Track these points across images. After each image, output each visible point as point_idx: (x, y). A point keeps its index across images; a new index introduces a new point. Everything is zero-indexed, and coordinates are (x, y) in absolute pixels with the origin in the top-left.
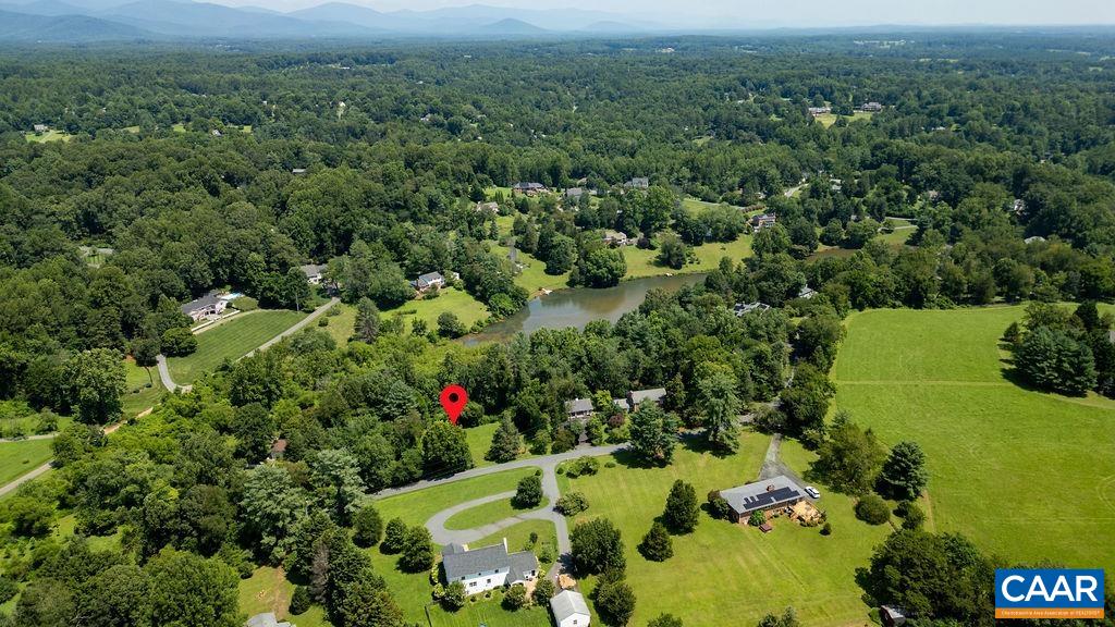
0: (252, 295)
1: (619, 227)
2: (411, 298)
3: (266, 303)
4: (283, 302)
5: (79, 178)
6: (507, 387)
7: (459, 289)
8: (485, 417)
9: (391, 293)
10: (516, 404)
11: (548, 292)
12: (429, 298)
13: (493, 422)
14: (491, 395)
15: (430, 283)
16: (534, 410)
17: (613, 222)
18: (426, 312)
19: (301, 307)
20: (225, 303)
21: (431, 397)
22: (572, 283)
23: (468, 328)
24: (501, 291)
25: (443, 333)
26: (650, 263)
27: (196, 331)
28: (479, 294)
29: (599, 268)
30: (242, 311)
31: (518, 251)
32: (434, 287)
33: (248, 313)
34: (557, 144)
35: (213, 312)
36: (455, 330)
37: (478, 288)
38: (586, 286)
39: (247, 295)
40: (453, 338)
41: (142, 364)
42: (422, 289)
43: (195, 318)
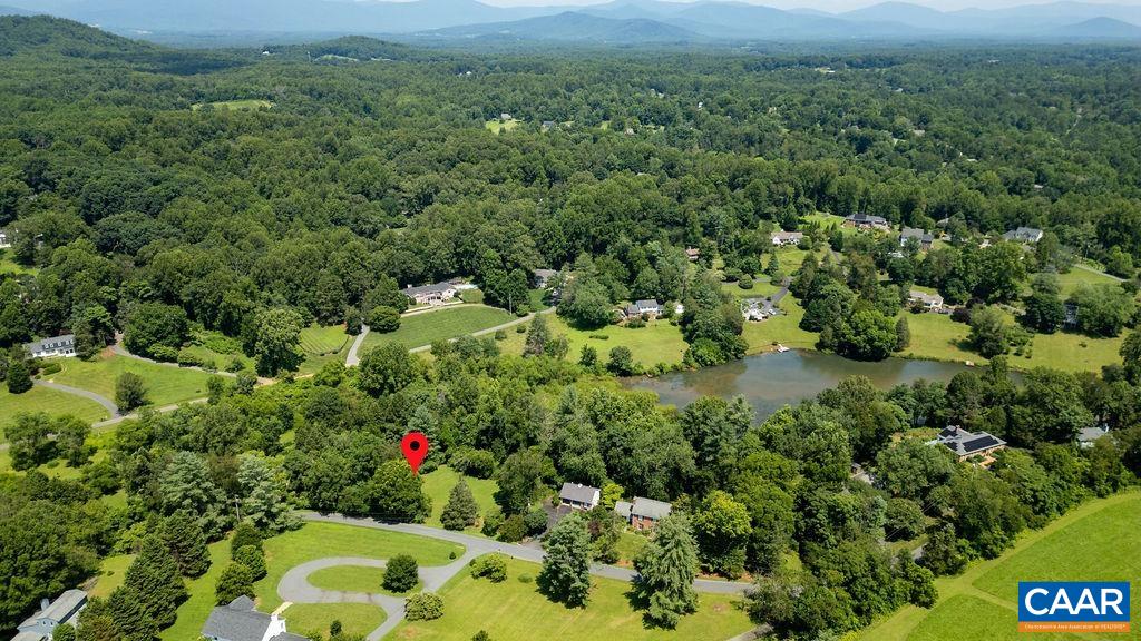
0: (482, 288)
1: (942, 288)
2: (614, 323)
3: (489, 300)
4: (502, 301)
5: (446, 162)
7: (672, 324)
9: (587, 314)
11: (782, 349)
12: (630, 327)
17: (936, 279)
19: (515, 309)
20: (453, 292)
22: (820, 345)
23: (643, 370)
24: (709, 337)
25: (611, 368)
26: (953, 343)
27: (411, 312)
28: (687, 333)
29: (858, 333)
30: (465, 302)
31: (790, 293)
32: (646, 316)
33: (468, 305)
34: (971, 173)
35: (439, 298)
36: (625, 367)
38: (838, 353)
40: (620, 376)
41: (347, 332)
42: (630, 316)
43: (418, 300)
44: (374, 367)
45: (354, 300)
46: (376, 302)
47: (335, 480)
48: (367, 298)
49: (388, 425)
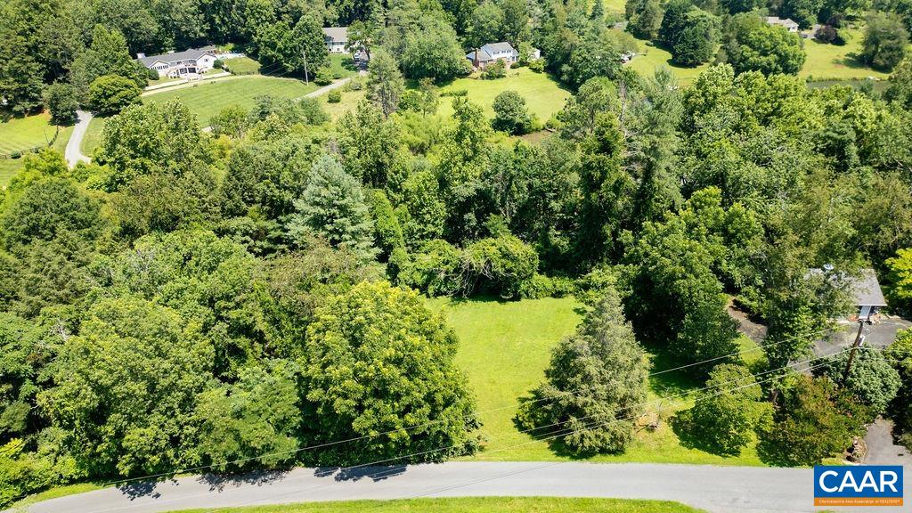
0: (254, 56)
2: (464, 75)
3: (271, 67)
4: (290, 67)
6: (609, 206)
7: (536, 70)
8: (541, 280)
9: (432, 61)
10: (634, 260)
12: (490, 77)
13: (558, 294)
14: (564, 226)
15: (495, 57)
16: (699, 286)
18: (481, 95)
19: (312, 78)
20: (211, 60)
21: (416, 213)
23: (542, 122)
24: (603, 73)
25: (500, 125)
26: (837, 62)
28: (565, 77)
30: (233, 74)
32: (501, 64)
33: (242, 77)
35: (193, 70)
36: (518, 120)
37: (565, 68)
39: (249, 56)
40: (515, 133)
41: (53, 122)
42: (481, 65)
43: (161, 73)
44: (133, 144)
45: (54, 72)
46: (95, 70)
47: (164, 382)
48: (78, 68)
49: (234, 223)
